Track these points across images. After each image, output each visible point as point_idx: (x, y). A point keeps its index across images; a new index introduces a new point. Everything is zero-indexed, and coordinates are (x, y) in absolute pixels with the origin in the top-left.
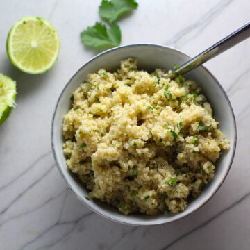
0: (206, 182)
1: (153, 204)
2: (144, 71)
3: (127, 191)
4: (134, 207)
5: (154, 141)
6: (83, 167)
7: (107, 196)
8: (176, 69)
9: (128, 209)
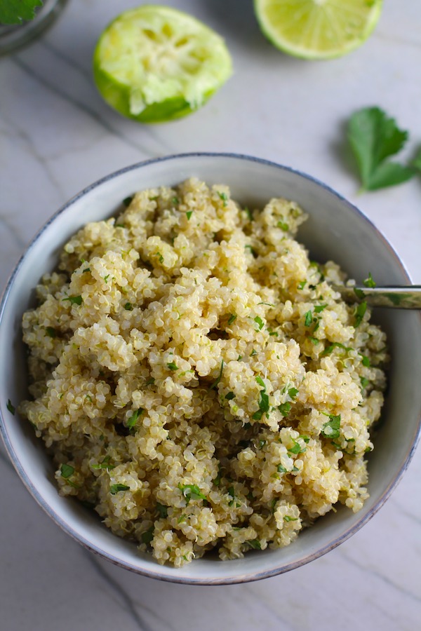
0: (264, 545)
1: (125, 509)
2: (306, 248)
3: (97, 450)
4: (90, 490)
5: (216, 389)
6: (48, 343)
7: (51, 432)
8: (367, 286)
9: (74, 485)
